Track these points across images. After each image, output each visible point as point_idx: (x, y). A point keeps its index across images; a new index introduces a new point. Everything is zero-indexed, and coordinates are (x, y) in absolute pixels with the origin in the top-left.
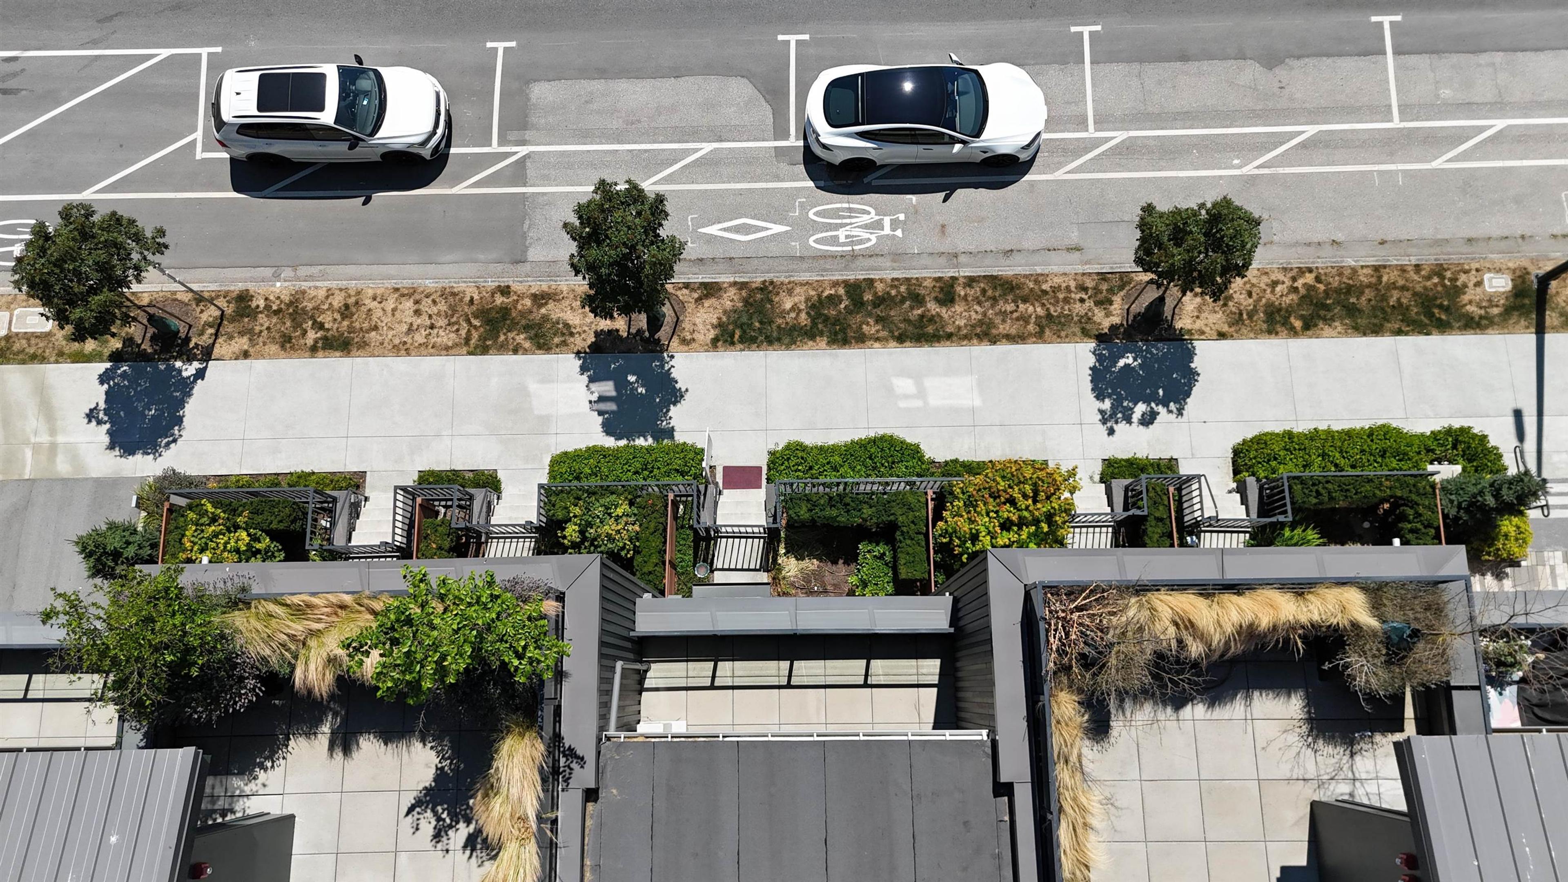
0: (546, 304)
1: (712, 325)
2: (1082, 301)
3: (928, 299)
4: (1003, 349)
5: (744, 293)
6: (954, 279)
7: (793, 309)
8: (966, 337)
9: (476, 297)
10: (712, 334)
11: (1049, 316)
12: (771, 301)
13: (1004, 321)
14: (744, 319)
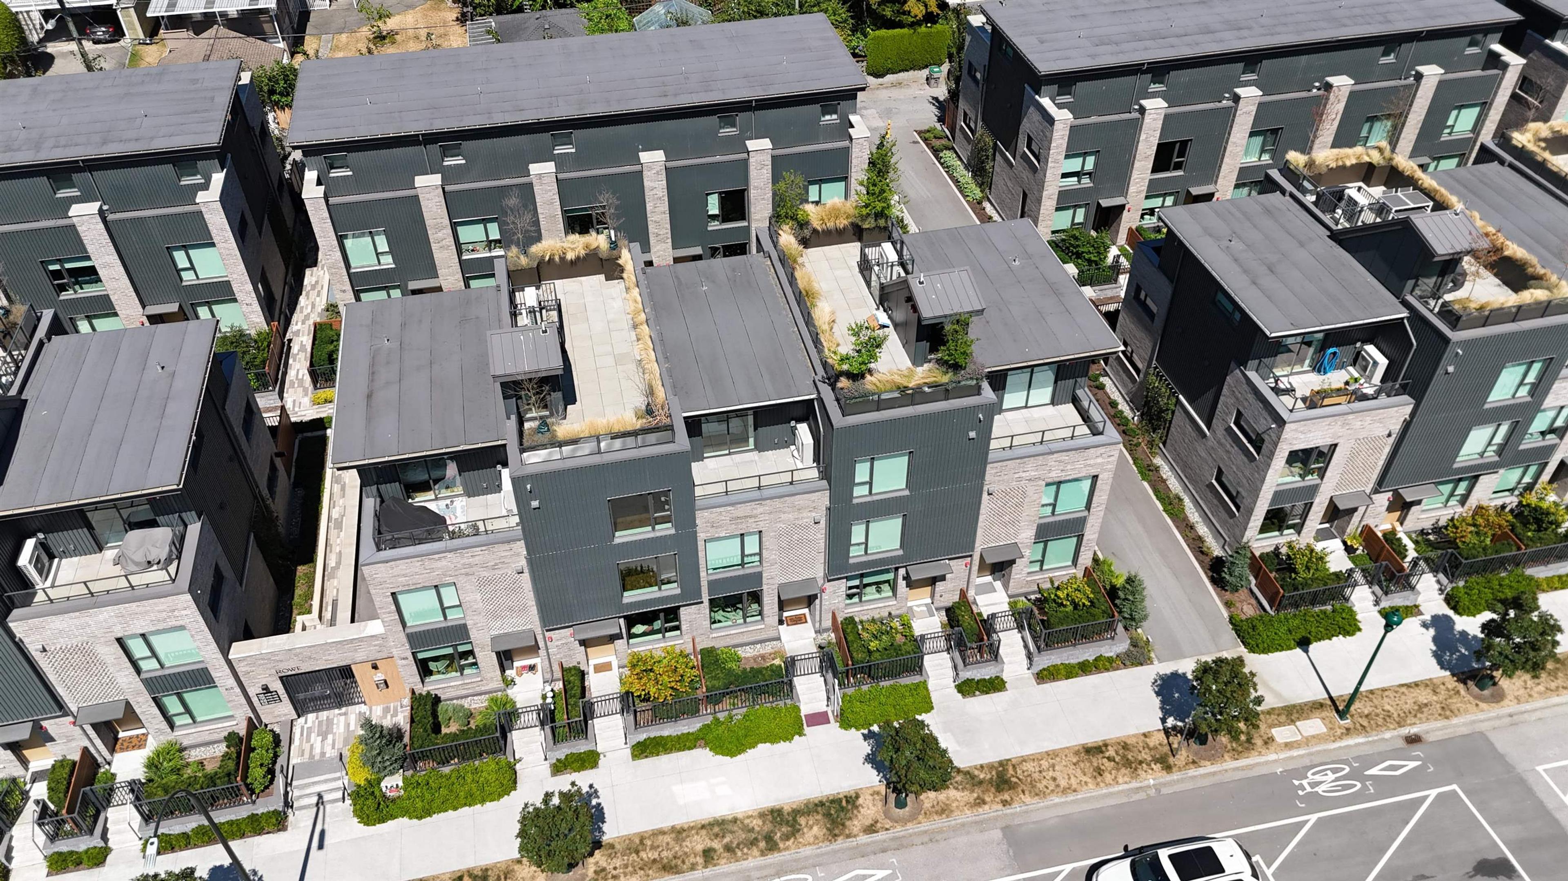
0: (975, 800)
1: (863, 807)
2: (615, 868)
3: (722, 850)
4: (666, 824)
5: (847, 832)
6: (706, 867)
7: (811, 828)
8: (692, 828)
9: (1022, 796)
10: (860, 801)
11: (637, 852)
12: (828, 829)
13: (668, 844)
14: (842, 815)
